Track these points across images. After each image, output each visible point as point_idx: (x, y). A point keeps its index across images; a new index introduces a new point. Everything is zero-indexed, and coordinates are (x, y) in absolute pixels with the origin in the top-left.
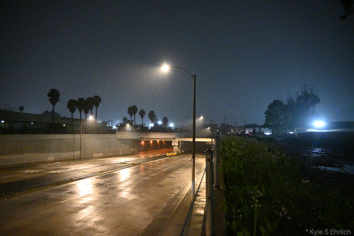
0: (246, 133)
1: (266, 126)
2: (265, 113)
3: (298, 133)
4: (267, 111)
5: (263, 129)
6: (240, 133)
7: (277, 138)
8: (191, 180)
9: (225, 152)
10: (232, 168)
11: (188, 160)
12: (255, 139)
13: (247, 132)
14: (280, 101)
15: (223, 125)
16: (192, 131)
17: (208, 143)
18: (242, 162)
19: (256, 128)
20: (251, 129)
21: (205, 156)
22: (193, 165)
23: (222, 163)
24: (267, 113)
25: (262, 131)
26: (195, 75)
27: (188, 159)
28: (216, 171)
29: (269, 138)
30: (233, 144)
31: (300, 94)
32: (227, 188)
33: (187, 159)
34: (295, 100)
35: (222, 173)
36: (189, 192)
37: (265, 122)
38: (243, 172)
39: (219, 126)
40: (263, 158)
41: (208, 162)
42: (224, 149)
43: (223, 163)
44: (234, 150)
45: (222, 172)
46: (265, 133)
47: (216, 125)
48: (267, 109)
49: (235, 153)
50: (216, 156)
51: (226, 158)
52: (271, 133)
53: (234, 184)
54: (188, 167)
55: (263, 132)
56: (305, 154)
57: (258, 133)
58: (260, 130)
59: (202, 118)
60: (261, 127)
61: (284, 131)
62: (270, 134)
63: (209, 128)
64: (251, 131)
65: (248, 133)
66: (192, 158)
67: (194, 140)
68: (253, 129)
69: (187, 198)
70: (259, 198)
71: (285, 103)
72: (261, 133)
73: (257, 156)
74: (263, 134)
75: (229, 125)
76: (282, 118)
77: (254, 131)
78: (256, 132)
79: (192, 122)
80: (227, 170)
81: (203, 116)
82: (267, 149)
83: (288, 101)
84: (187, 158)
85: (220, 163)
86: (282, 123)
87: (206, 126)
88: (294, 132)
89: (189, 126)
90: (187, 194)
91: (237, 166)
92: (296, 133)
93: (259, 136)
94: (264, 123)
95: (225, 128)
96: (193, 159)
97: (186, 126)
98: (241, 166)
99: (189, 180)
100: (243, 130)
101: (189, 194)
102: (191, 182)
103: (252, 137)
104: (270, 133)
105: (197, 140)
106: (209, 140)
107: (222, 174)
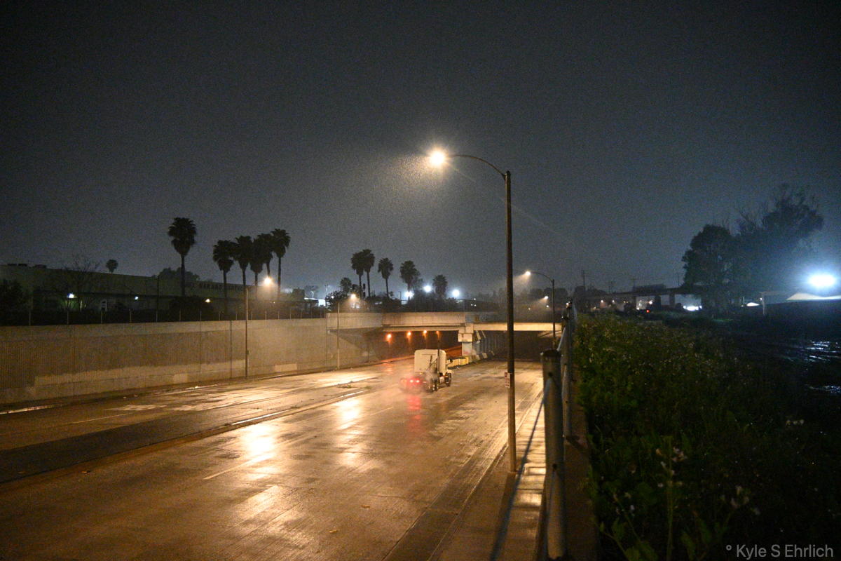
0: (638, 309)
1: (686, 290)
2: (683, 257)
3: (768, 305)
4: (689, 253)
5: (678, 298)
6: (622, 308)
7: (716, 317)
8: (507, 423)
9: (588, 356)
10: (606, 395)
11: (496, 376)
12: (661, 322)
13: (639, 306)
14: (722, 226)
15: (579, 290)
16: (506, 307)
17: (544, 334)
18: (630, 377)
19: (661, 296)
20: (651, 297)
21: (541, 366)
22: (509, 387)
23: (580, 382)
24: (690, 257)
25: (676, 302)
26: (508, 173)
27: (498, 372)
28: (567, 402)
29: (695, 319)
30: (607, 334)
31: (772, 208)
32: (596, 440)
33: (495, 374)
34: (759, 224)
35: (582, 406)
36: (501, 451)
37: (685, 279)
38: (634, 403)
39: (570, 293)
40: (683, 368)
41: (549, 380)
42: (584, 348)
43: (585, 381)
44: (609, 349)
45: (583, 403)
46: (684, 307)
47: (563, 290)
48: (690, 248)
49: (612, 356)
50: (566, 364)
51: (591, 371)
52: (701, 307)
53: (613, 433)
54: (498, 393)
55: (680, 306)
56: (789, 355)
57: (666, 308)
58: (672, 300)
59: (528, 274)
60: (674, 291)
61: (733, 302)
62: (697, 308)
63: (546, 298)
64: (651, 303)
65: (643, 309)
66: (507, 371)
67: (511, 327)
68: (653, 297)
69: (497, 467)
70: (677, 467)
71: (734, 230)
72: (674, 307)
73: (668, 363)
74: (679, 308)
75: (595, 290)
76: (725, 269)
77: (657, 302)
78: (662, 304)
79: (505, 285)
80: (594, 399)
81: (529, 270)
82: (691, 345)
83: (742, 227)
84: (495, 371)
85: (575, 381)
86: (727, 281)
87: (538, 294)
88: (759, 302)
89: (497, 294)
90: (498, 456)
91: (618, 387)
92: (763, 303)
93: (672, 314)
94: (682, 282)
95: (584, 297)
96: (509, 375)
97: (491, 293)
98: (629, 388)
99: (502, 424)
100: (631, 302)
101: (502, 458)
102: (506, 430)
103: (652, 318)
104: (698, 305)
105: (518, 327)
106: (546, 327)
107: (582, 408)
